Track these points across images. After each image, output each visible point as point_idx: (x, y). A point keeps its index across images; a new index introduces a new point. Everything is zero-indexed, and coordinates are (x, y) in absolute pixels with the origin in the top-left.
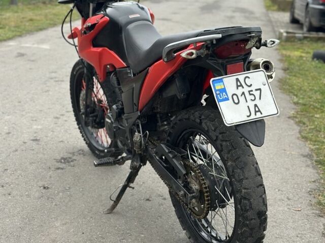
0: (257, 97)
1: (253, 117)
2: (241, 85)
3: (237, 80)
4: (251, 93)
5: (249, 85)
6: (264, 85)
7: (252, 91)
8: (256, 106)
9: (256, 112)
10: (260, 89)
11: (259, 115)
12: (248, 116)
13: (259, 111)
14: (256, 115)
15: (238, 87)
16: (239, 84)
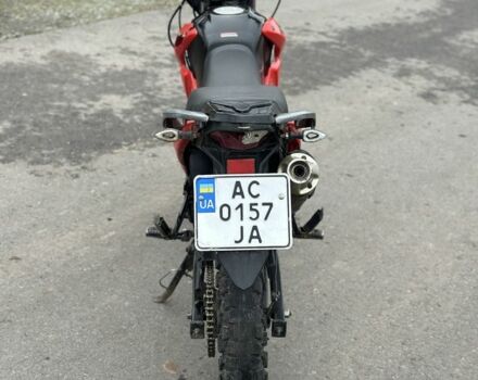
0: (262, 215)
1: (245, 243)
2: (241, 194)
3: (238, 184)
4: (254, 207)
5: (254, 194)
6: (281, 199)
7: (256, 204)
8: (255, 228)
9: (252, 237)
10: (271, 205)
11: (255, 243)
12: (236, 242)
13: (258, 237)
14: (250, 241)
15: (235, 194)
16: (238, 190)
